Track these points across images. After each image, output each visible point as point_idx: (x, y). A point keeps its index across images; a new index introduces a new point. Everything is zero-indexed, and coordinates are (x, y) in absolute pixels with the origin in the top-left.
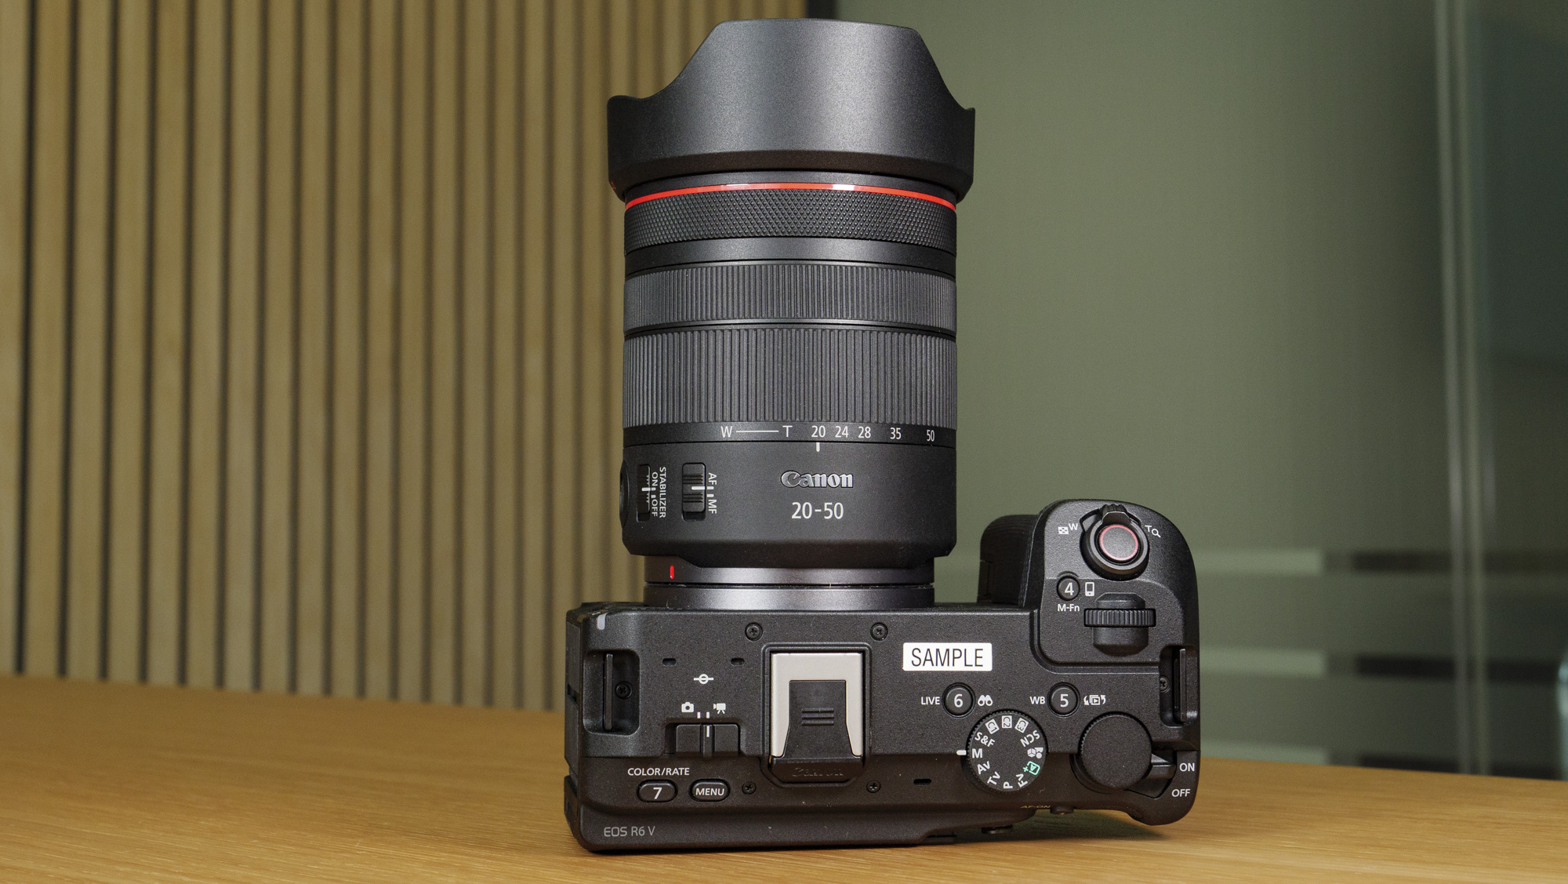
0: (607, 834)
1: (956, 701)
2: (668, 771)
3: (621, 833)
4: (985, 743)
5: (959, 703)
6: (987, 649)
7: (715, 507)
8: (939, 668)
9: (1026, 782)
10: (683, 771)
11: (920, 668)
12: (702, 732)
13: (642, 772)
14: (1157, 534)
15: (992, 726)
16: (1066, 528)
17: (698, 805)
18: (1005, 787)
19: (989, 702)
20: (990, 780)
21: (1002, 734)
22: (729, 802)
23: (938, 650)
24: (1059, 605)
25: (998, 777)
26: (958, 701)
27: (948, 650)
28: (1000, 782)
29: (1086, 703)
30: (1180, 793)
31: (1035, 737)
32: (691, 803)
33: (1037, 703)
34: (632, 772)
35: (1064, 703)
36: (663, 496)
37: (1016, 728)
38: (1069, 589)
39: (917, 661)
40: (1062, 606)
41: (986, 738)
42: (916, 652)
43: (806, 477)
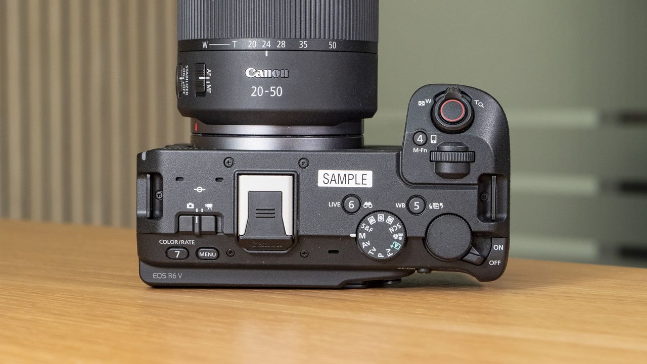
0: (155, 277)
1: (350, 205)
2: (183, 242)
3: (162, 276)
4: (367, 230)
5: (351, 206)
6: (369, 174)
7: (210, 89)
8: (340, 185)
9: (392, 254)
10: (191, 242)
11: (329, 185)
12: (194, 220)
13: (167, 242)
14: (482, 106)
15: (371, 220)
16: (424, 102)
17: (202, 261)
18: (379, 256)
19: (370, 206)
20: (370, 252)
21: (377, 225)
22: (218, 261)
23: (339, 175)
24: (414, 149)
25: (375, 250)
26: (351, 205)
27: (345, 175)
28: (376, 253)
29: (431, 208)
30: (495, 263)
31: (398, 227)
32: (197, 261)
33: (400, 207)
34: (162, 242)
35: (416, 207)
36: (187, 83)
37: (386, 221)
38: (420, 139)
39: (326, 181)
40: (416, 149)
41: (368, 227)
42: (326, 176)
43: (259, 72)
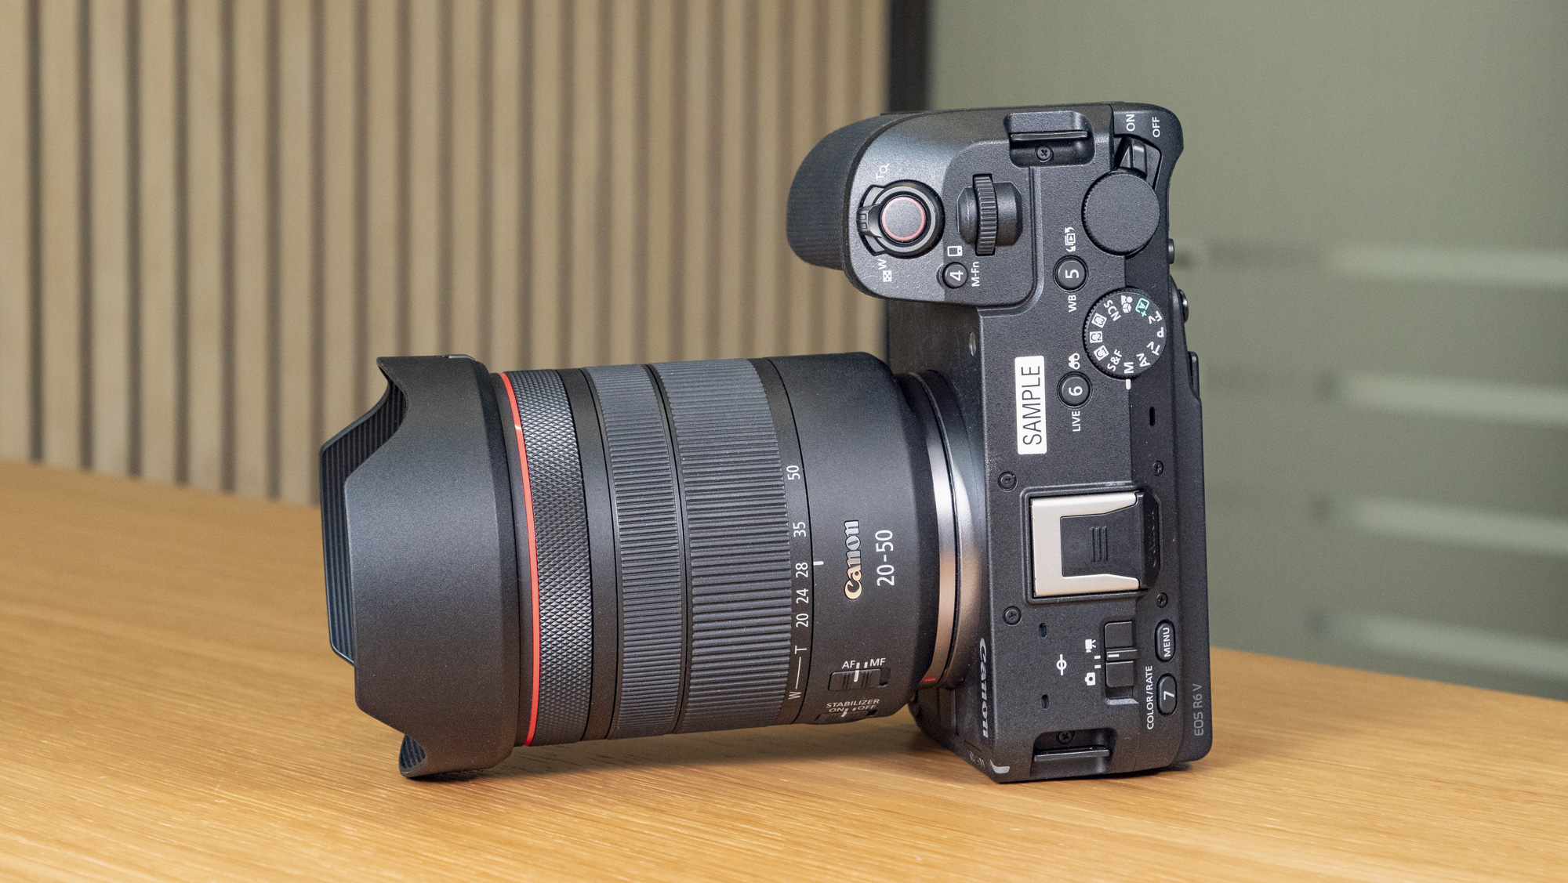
0: (1201, 732)
1: (1076, 394)
2: (1149, 688)
3: (1200, 718)
4: (1118, 360)
5: (1078, 391)
6: (1021, 363)
7: (878, 660)
8: (1043, 414)
9: (1157, 312)
10: (1148, 672)
11: (1044, 434)
12: (1114, 661)
13: (1150, 715)
14: (886, 167)
15: (1101, 353)
16: (885, 272)
17: (1178, 651)
18: (1162, 336)
19: (1076, 357)
20: (1156, 353)
21: (1110, 342)
22: (1175, 620)
23: (1024, 417)
24: (973, 285)
25: (1152, 344)
26: (1076, 392)
27: (1024, 406)
28: (1157, 341)
29: (1073, 249)
30: (1156, 127)
31: (1111, 305)
32: (1177, 659)
33: (1075, 304)
34: (1150, 726)
35: (1074, 274)
36: (857, 703)
37: (1102, 327)
38: (957, 276)
39: (1037, 439)
40: (974, 282)
41: (1113, 360)
42: (1028, 440)
43: (852, 574)
